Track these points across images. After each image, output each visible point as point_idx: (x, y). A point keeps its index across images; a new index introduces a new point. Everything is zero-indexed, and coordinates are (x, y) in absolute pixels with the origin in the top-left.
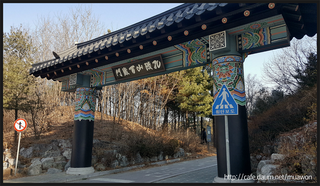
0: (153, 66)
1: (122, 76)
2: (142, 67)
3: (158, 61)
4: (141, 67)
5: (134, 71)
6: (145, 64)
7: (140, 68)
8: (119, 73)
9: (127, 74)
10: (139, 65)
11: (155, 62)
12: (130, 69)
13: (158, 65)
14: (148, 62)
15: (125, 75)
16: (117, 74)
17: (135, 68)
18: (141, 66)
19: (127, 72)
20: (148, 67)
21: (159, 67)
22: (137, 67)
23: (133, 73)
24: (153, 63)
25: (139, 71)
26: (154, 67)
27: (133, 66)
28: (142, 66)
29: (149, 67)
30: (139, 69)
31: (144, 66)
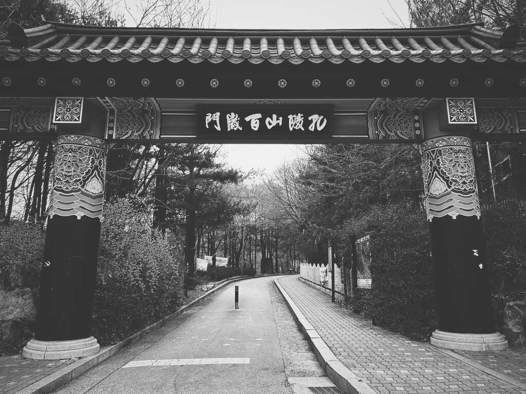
0: (307, 123)
1: (219, 128)
2: (280, 122)
3: (322, 117)
4: (278, 121)
5: (257, 126)
6: (290, 117)
7: (274, 123)
8: (213, 123)
9: (235, 129)
10: (275, 116)
11: (315, 118)
12: (247, 119)
13: (320, 125)
14: (299, 114)
15: (229, 129)
16: (207, 122)
17: (262, 121)
18: (278, 119)
19: (237, 123)
20: (296, 124)
21: (320, 129)
22: (268, 119)
23: (253, 128)
24: (310, 118)
25: (269, 127)
26: (310, 128)
27: (259, 116)
28: (281, 118)
29: (298, 124)
30: (270, 124)
31: (286, 121)
